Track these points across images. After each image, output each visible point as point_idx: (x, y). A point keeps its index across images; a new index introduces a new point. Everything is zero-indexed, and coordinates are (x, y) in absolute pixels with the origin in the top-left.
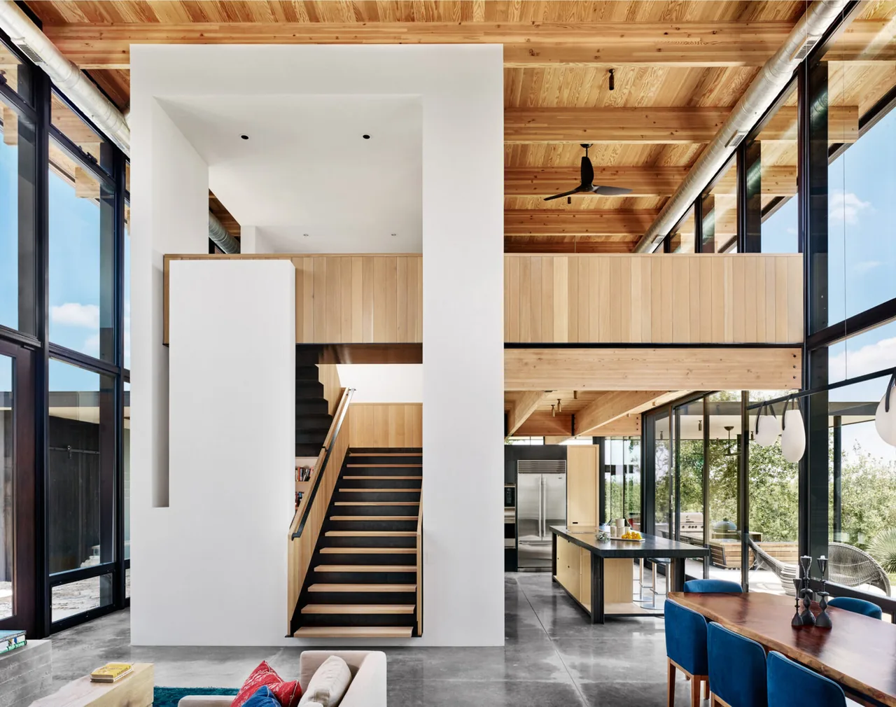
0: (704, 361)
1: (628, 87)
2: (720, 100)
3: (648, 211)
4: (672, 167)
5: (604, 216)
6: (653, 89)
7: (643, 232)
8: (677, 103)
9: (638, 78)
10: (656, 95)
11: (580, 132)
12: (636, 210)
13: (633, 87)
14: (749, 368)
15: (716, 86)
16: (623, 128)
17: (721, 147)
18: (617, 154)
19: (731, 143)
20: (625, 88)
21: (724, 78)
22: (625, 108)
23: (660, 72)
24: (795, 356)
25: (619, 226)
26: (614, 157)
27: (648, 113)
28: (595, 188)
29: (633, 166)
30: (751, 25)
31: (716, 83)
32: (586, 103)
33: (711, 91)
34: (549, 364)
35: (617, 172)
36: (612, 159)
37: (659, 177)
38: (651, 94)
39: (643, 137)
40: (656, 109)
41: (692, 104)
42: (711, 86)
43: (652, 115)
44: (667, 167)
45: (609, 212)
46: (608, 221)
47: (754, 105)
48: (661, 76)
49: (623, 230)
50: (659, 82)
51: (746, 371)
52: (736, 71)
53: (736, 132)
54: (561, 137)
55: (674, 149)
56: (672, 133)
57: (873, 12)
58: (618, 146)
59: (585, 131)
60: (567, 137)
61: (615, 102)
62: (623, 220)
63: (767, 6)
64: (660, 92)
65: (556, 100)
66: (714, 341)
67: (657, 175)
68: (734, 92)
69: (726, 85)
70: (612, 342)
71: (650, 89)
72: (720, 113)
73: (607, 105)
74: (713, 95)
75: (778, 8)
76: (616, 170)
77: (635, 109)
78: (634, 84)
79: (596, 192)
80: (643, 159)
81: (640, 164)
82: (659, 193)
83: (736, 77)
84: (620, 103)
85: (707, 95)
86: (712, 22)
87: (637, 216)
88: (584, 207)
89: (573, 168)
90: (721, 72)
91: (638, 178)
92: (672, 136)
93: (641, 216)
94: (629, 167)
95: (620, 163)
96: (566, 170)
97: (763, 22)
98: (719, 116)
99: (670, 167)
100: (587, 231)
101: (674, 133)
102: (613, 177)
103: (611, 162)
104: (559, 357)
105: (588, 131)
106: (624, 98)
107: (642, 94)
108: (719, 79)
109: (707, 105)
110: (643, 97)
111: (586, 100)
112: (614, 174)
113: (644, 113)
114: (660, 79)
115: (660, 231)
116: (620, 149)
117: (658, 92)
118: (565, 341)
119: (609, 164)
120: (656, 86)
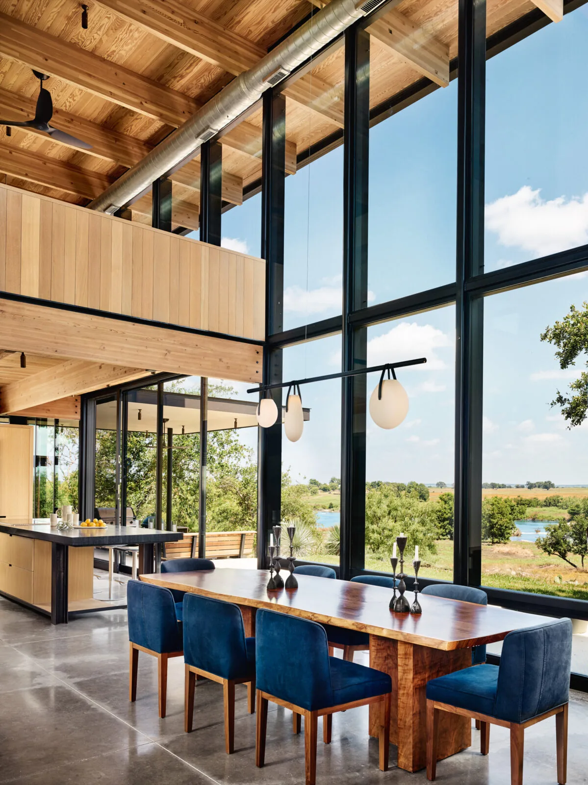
0: (181, 344)
1: (100, 33)
2: (188, 89)
3: (98, 175)
4: (131, 137)
5: (48, 165)
6: (127, 48)
7: (94, 196)
8: (146, 74)
9: (112, 29)
10: (128, 56)
11: (40, 59)
12: (84, 169)
13: (105, 36)
14: (220, 357)
15: (188, 74)
16: (90, 75)
17: (191, 136)
18: (74, 100)
19: (201, 136)
20: (96, 33)
21: (196, 69)
22: (92, 54)
23: (136, 35)
24: (258, 353)
25: (66, 181)
26: (70, 102)
27: (119, 72)
28: (51, 130)
29: (90, 121)
30: (226, 31)
31: (188, 71)
32: (48, 28)
33: (182, 77)
34: (14, 319)
35: (72, 120)
36: (68, 104)
37: (117, 143)
38: (123, 52)
39: (111, 94)
40: (125, 69)
41: (162, 81)
42: (183, 72)
43: (121, 74)
44: (126, 135)
45: (53, 161)
46: (53, 171)
47: (228, 108)
48: (136, 39)
49: (70, 186)
50: (133, 44)
51: (218, 360)
52: (208, 68)
53: (208, 127)
54: (17, 54)
55: (137, 119)
56: (141, 103)
57: (317, 71)
58: (77, 91)
59: (46, 60)
60: (22, 57)
61: (83, 42)
62: (70, 176)
63: (242, 21)
64: (134, 53)
65: (12, 8)
66: (192, 326)
67: (116, 140)
68: (202, 87)
69: (197, 77)
70: (90, 307)
71: (122, 46)
72: (187, 102)
73: (73, 41)
74: (183, 81)
75: (250, 29)
76: (72, 118)
77: (103, 60)
78: (107, 33)
79: (50, 134)
80: (103, 116)
81: (99, 121)
82: (117, 159)
83: (206, 73)
84: (89, 46)
85: (178, 79)
86: (194, 11)
87: (87, 177)
88: (24, 144)
89: (19, 95)
90: (194, 62)
91: (95, 135)
92: (140, 105)
93: (90, 178)
94: (86, 120)
95: (76, 112)
96: (10, 95)
97: (237, 34)
98: (187, 104)
99: (129, 136)
100: (26, 175)
101: (144, 103)
102: (67, 124)
103: (66, 106)
104: (27, 313)
105: (49, 61)
106: (94, 43)
107: (113, 48)
108: (191, 68)
109: (176, 89)
110: (114, 51)
111: (49, 24)
112: (69, 122)
113: (114, 70)
114: (135, 42)
115: (115, 201)
116: (79, 97)
117: (131, 53)
118: (36, 295)
119: (63, 108)
120: (130, 46)
